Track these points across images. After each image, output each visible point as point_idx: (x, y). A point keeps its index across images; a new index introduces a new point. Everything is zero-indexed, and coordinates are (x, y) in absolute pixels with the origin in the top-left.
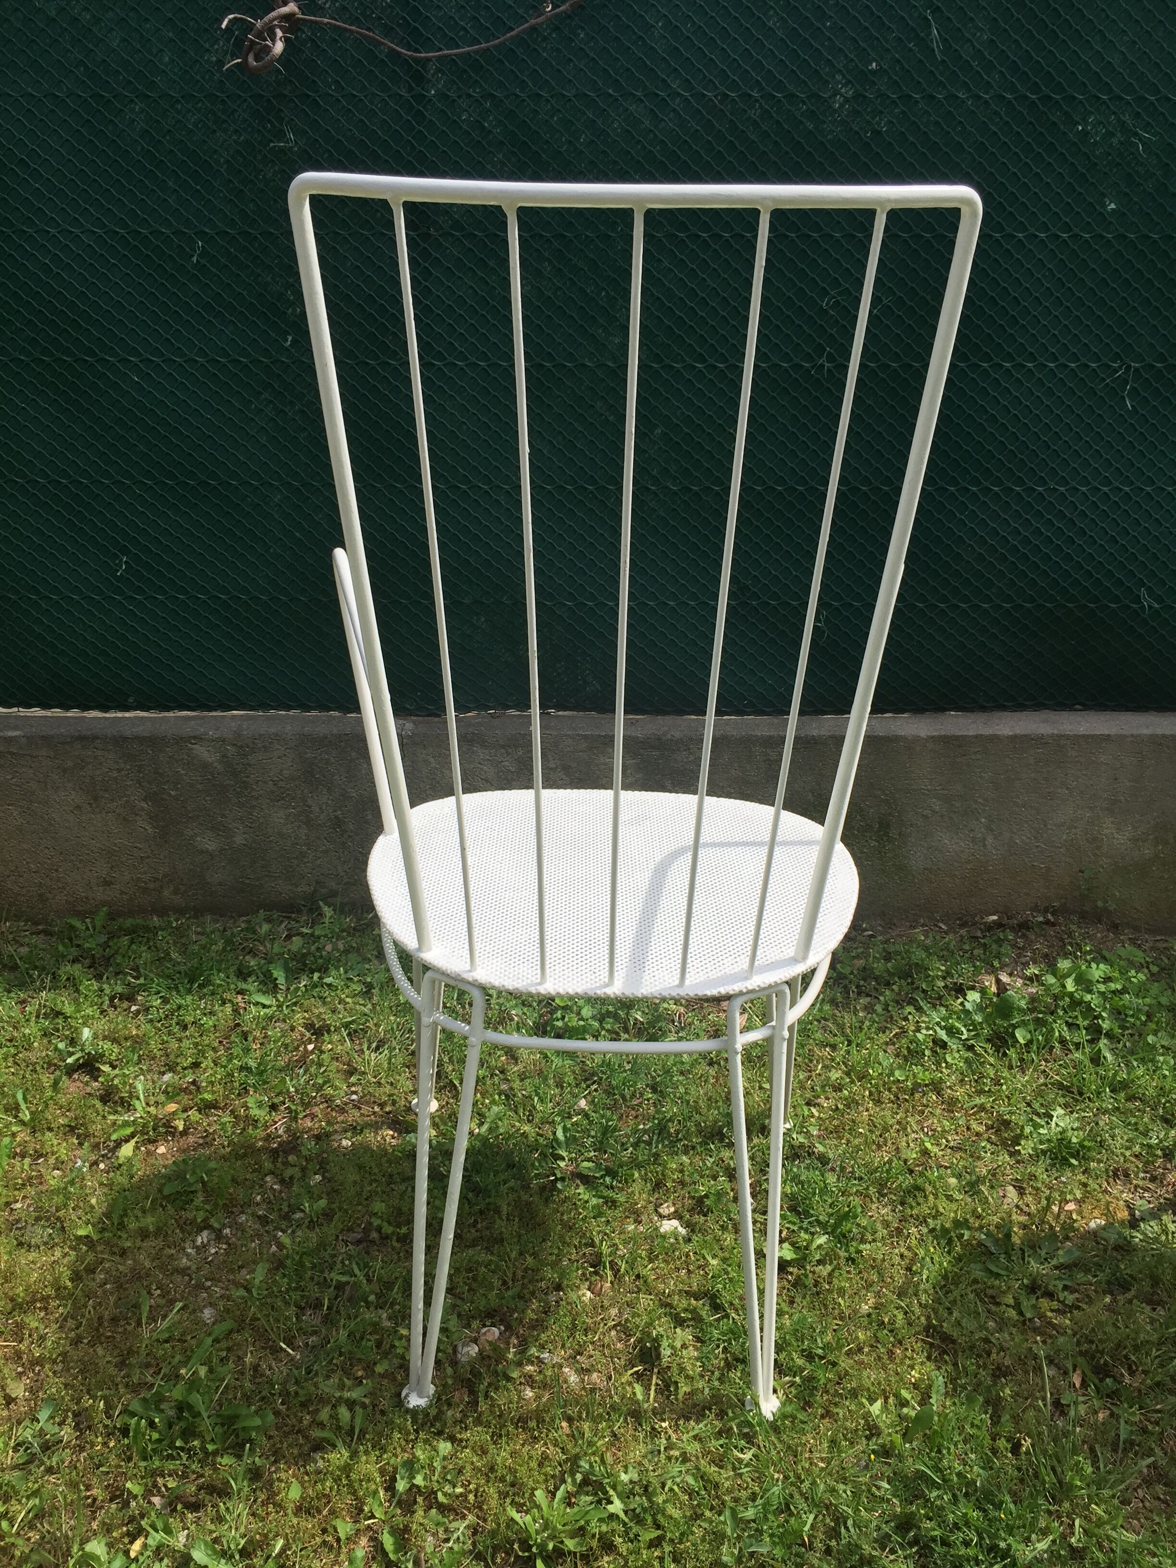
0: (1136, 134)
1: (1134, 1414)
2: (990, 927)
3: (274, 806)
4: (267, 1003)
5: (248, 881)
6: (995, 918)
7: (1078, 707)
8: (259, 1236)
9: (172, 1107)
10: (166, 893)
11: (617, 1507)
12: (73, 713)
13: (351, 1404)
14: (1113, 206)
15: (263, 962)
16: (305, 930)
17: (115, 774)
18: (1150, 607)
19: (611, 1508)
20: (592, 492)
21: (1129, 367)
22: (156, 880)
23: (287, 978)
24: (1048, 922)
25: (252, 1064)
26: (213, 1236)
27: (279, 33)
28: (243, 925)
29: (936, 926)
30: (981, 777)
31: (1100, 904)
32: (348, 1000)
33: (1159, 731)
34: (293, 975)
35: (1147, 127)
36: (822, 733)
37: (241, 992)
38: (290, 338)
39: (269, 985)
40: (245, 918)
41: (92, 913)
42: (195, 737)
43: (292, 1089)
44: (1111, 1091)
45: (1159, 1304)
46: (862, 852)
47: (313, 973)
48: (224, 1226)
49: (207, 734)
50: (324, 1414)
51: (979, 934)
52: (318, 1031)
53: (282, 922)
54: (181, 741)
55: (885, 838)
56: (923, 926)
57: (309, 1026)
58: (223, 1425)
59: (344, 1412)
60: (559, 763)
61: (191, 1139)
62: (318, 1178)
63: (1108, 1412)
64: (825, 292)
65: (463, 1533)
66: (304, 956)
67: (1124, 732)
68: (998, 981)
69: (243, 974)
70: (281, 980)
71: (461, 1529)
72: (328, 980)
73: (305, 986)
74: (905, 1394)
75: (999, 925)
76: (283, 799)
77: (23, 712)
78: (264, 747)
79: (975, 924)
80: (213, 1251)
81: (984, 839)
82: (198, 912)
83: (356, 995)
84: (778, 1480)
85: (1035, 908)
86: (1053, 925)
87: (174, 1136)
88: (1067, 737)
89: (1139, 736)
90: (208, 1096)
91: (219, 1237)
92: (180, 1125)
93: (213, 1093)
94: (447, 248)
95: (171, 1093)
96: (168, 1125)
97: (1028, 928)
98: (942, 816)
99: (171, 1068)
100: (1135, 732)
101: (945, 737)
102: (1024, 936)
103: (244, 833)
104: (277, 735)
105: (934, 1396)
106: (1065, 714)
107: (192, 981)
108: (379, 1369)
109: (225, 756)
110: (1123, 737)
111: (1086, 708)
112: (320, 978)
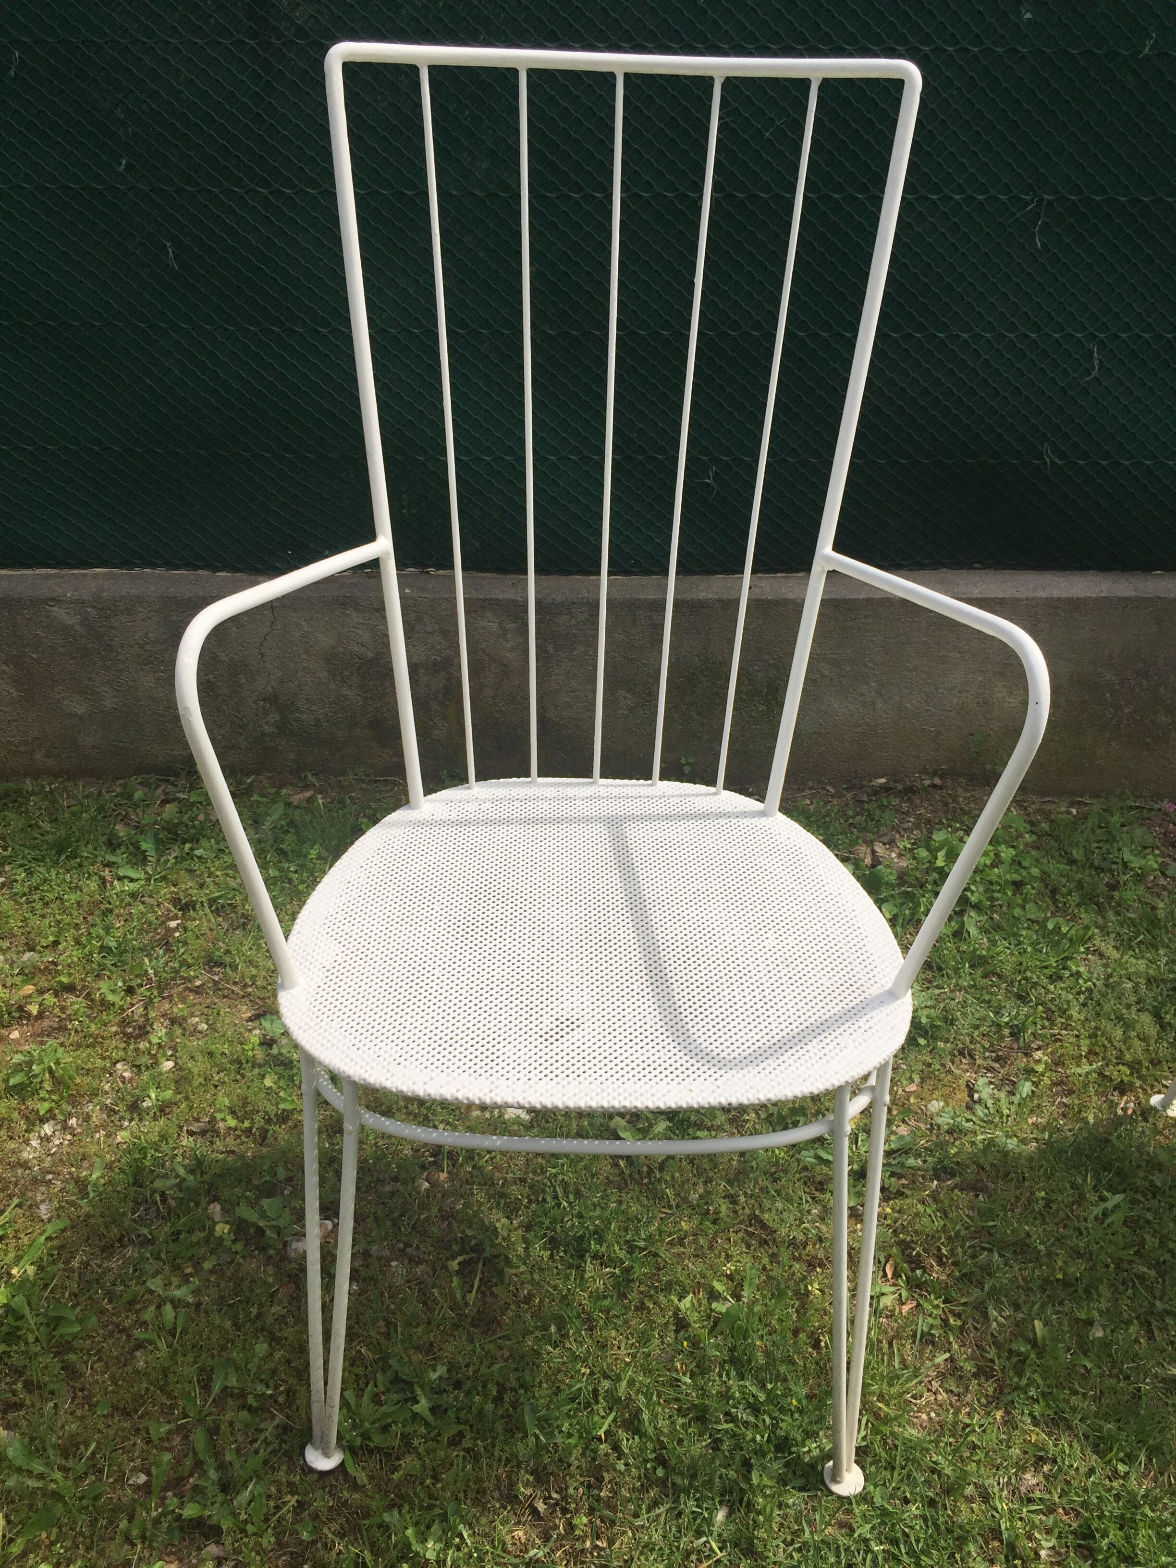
1: (937, 1307)
2: (876, 792)
3: (143, 670)
4: (133, 874)
5: (121, 744)
6: (883, 780)
7: (977, 565)
8: (104, 1127)
9: (29, 989)
10: (38, 756)
11: (423, 1406)
13: (176, 1304)
14: (1028, 16)
15: (133, 832)
16: (182, 796)
18: (1052, 463)
19: (417, 1408)
20: (464, 337)
21: (1041, 200)
22: (26, 743)
23: (157, 849)
24: (934, 786)
25: (113, 944)
26: (59, 1127)
28: (118, 790)
29: (823, 789)
30: (872, 641)
31: (988, 767)
32: (218, 873)
33: (1056, 594)
34: (162, 846)
36: (710, 596)
37: (109, 865)
38: (124, 162)
39: (139, 858)
40: (122, 782)
42: (52, 599)
43: (151, 971)
44: (971, 967)
45: (982, 1191)
46: (750, 716)
47: (184, 844)
48: (70, 1115)
49: (65, 596)
50: (148, 1314)
51: (865, 798)
52: (186, 907)
53: (158, 786)
54: (36, 603)
55: (773, 703)
56: (810, 789)
57: (176, 901)
58: (48, 1325)
59: (168, 1311)
60: (437, 627)
61: (46, 1023)
62: (169, 1065)
63: (915, 1303)
65: (271, 1433)
66: (177, 825)
67: (1019, 595)
68: (873, 852)
69: (112, 845)
70: (151, 853)
71: (270, 1429)
72: (198, 852)
73: (176, 858)
74: (719, 1286)
75: (886, 789)
76: (151, 662)
78: (127, 609)
79: (862, 786)
80: (57, 1142)
81: (874, 703)
82: (72, 775)
83: (227, 868)
84: (584, 1374)
85: (924, 771)
86: (941, 788)
87: (29, 1020)
89: (1034, 599)
90: (65, 979)
91: (65, 1128)
92: (34, 1009)
93: (70, 975)
94: (291, 59)
95: (28, 974)
96: (21, 1009)
97: (914, 792)
98: (831, 680)
99: (32, 949)
100: (1031, 595)
101: (836, 600)
102: (910, 800)
103: (113, 697)
104: (139, 597)
105: (746, 1288)
106: (964, 573)
107: (59, 853)
108: (207, 1265)
109: (85, 619)
111: (986, 566)
112: (192, 849)
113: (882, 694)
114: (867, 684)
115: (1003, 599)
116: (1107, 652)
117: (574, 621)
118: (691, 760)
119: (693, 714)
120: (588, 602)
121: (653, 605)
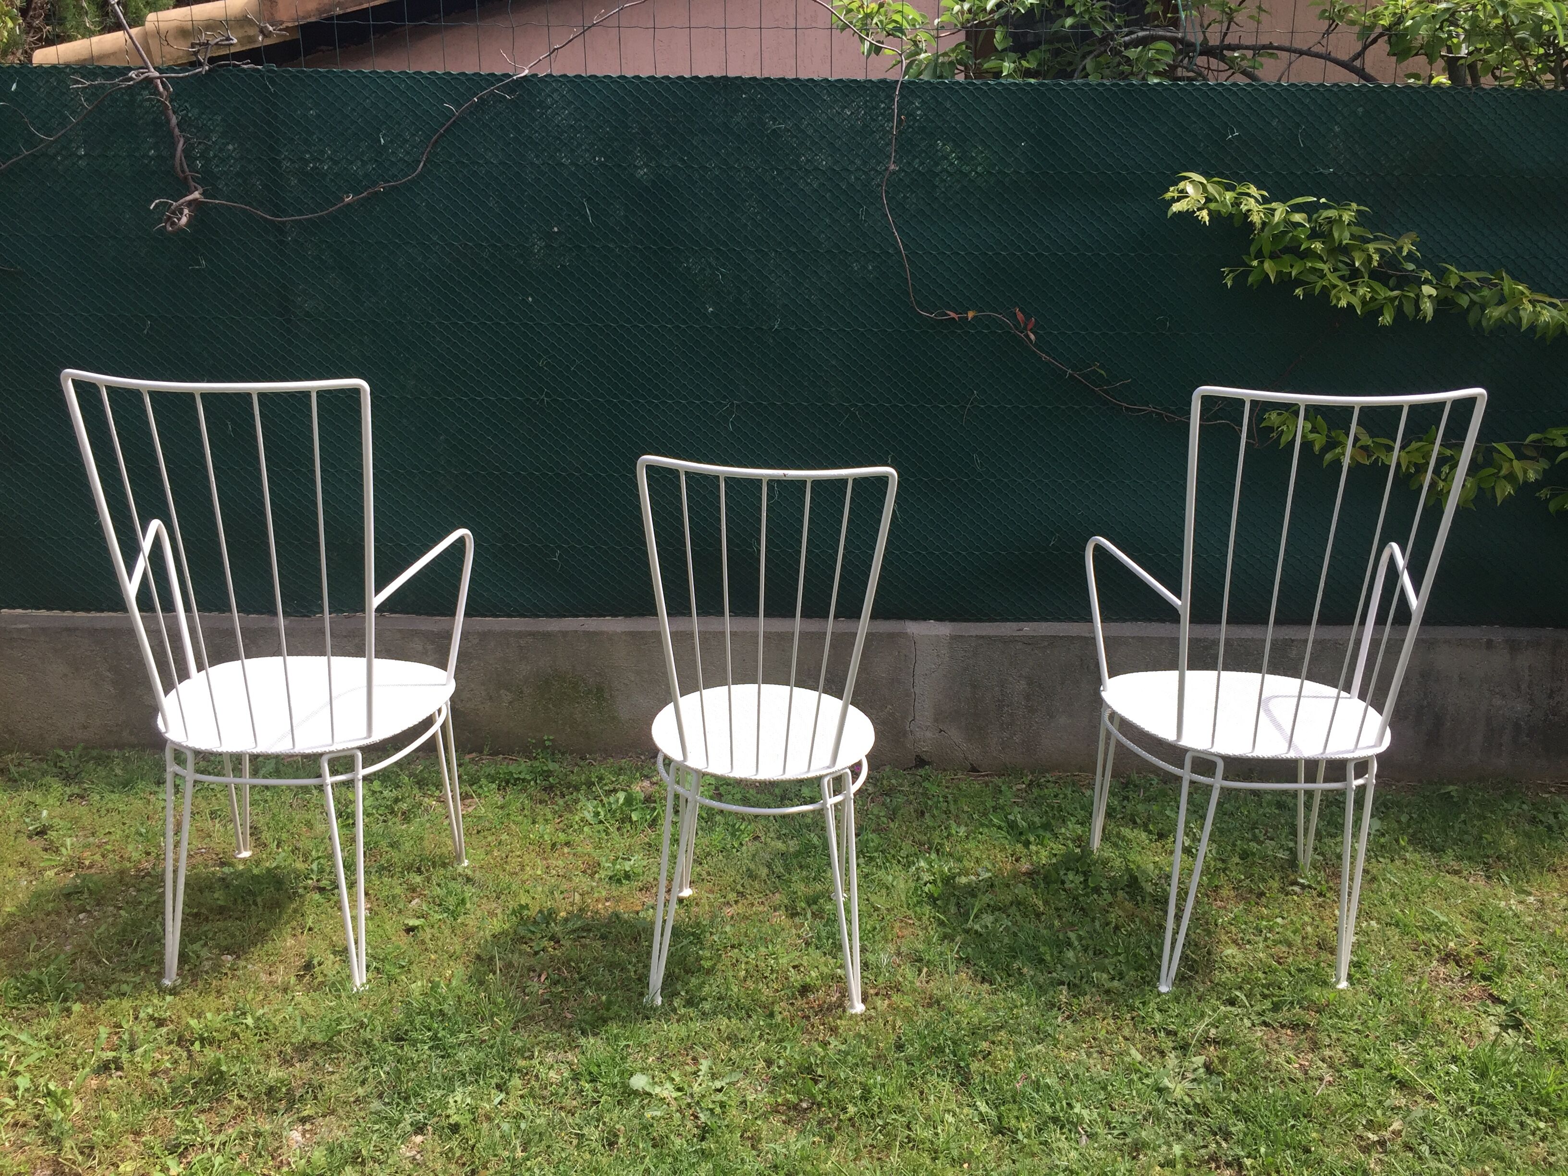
0: (718, 270)
9: (86, 854)
12: (68, 613)
14: (711, 309)
17: (89, 653)
22: (117, 725)
27: (186, 211)
35: (723, 265)
41: (72, 747)
64: (539, 357)
77: (34, 612)
87: (82, 868)
88: (710, 633)
96: (80, 863)
107: (124, 787)
110: (744, 633)
118: (551, 738)
119: (551, 706)
121: (520, 635)
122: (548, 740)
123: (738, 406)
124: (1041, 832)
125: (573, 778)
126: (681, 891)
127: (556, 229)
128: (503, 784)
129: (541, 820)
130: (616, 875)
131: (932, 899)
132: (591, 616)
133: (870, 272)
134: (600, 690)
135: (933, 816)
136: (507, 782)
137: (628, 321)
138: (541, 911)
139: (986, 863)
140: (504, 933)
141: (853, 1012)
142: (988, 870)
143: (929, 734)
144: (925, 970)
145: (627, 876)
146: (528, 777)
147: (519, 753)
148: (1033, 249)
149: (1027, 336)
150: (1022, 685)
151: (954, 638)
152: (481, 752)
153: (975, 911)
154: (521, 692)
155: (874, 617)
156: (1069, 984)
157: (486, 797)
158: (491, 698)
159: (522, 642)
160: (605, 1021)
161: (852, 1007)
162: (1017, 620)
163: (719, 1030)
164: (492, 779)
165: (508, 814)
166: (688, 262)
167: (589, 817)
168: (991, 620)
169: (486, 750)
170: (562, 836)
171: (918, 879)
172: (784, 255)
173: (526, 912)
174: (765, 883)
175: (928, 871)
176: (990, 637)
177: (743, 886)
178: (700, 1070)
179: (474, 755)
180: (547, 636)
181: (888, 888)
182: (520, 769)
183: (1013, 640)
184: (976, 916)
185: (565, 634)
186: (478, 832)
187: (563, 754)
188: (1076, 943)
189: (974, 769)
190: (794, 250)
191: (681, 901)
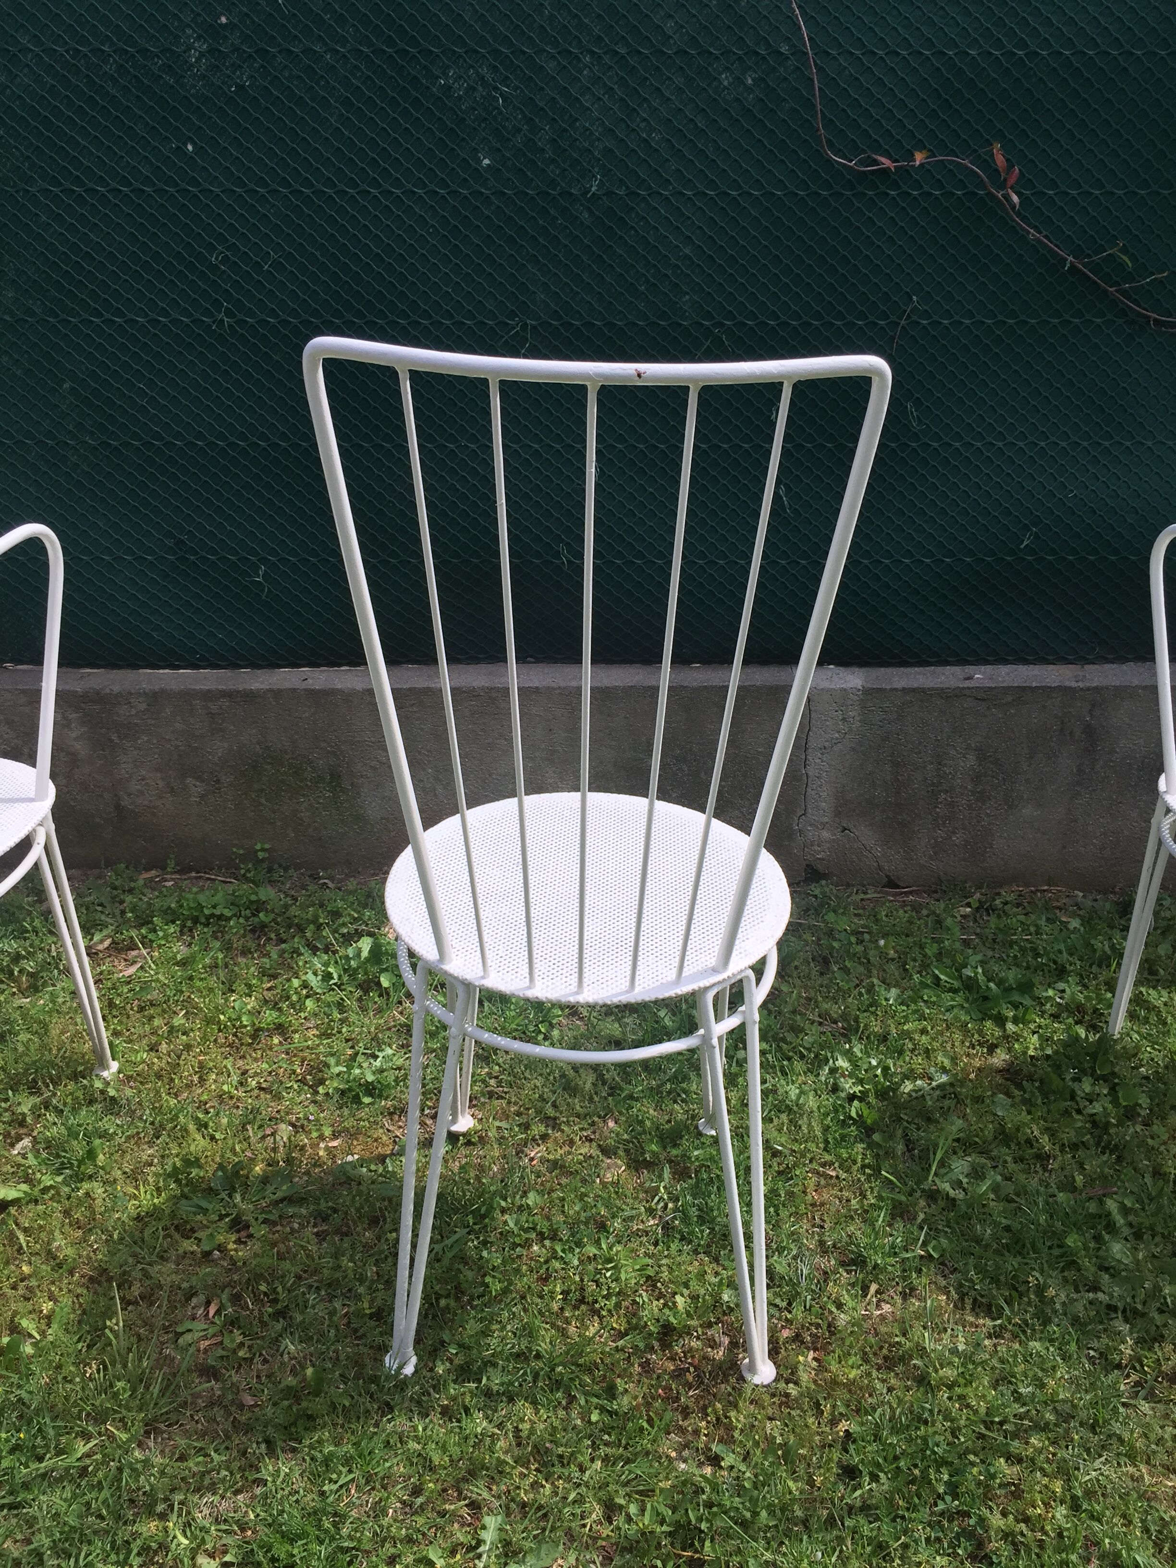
113: (440, 781)
114: (424, 770)
115: (537, 688)
116: (643, 739)
117: (134, 712)
118: (267, 846)
119: (263, 801)
120: (145, 693)
121: (208, 696)
122: (263, 850)
123: (534, 328)
124: (1016, 997)
125: (294, 911)
126: (454, 1121)
127: (224, 20)
128: (189, 924)
129: (242, 988)
130: (350, 1090)
131: (867, 1131)
132: (318, 665)
133: (748, 89)
134: (335, 777)
135: (845, 970)
136: (196, 921)
137: (352, 184)
138: (221, 1167)
139: (941, 1059)
140: (154, 1214)
141: (757, 1380)
142: (944, 1070)
143: (826, 834)
144: (874, 1287)
145: (370, 1089)
146: (227, 913)
147: (220, 868)
148: (1023, 45)
149: (1007, 197)
150: (971, 760)
151: (868, 692)
152: (164, 868)
153: (939, 1155)
154: (218, 781)
155: (747, 662)
156: (1124, 1311)
157: (160, 946)
158: (172, 790)
159: (214, 708)
160: (310, 1420)
161: (752, 1368)
162: (962, 662)
163: (517, 1430)
164: (171, 916)
165: (191, 978)
166: (445, 75)
167: (314, 981)
168: (923, 663)
169: (171, 864)
170: (269, 1016)
171: (835, 1089)
172: (607, 59)
173: (194, 1172)
174: (591, 1100)
175: (851, 1076)
176: (923, 690)
177: (554, 1106)
178: (480, 1542)
179: (153, 873)
180: (250, 697)
181: (789, 1110)
182: (216, 899)
183: (959, 694)
184: (942, 1164)
185: (277, 694)
186: (141, 1009)
187: (286, 869)
188: (1120, 1221)
189: (892, 884)
190: (623, 51)
191: (453, 1137)
